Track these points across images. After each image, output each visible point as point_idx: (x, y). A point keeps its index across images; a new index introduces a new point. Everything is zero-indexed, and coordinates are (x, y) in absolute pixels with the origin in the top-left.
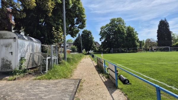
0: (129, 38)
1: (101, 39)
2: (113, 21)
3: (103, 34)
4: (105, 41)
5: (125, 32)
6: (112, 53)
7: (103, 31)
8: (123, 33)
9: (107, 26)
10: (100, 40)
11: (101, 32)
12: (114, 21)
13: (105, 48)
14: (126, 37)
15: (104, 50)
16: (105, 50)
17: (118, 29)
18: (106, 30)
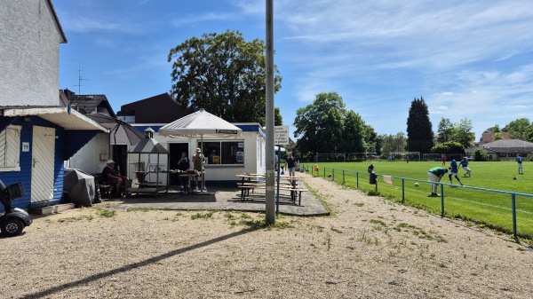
0: (349, 134)
1: (296, 134)
2: (321, 98)
3: (301, 124)
4: (304, 138)
5: (342, 122)
6: (315, 162)
7: (301, 118)
8: (338, 125)
9: (309, 107)
10: (295, 136)
11: (297, 119)
12: (324, 100)
13: (304, 152)
14: (344, 132)
15: (302, 155)
16: (305, 156)
17: (330, 115)
18: (307, 115)
